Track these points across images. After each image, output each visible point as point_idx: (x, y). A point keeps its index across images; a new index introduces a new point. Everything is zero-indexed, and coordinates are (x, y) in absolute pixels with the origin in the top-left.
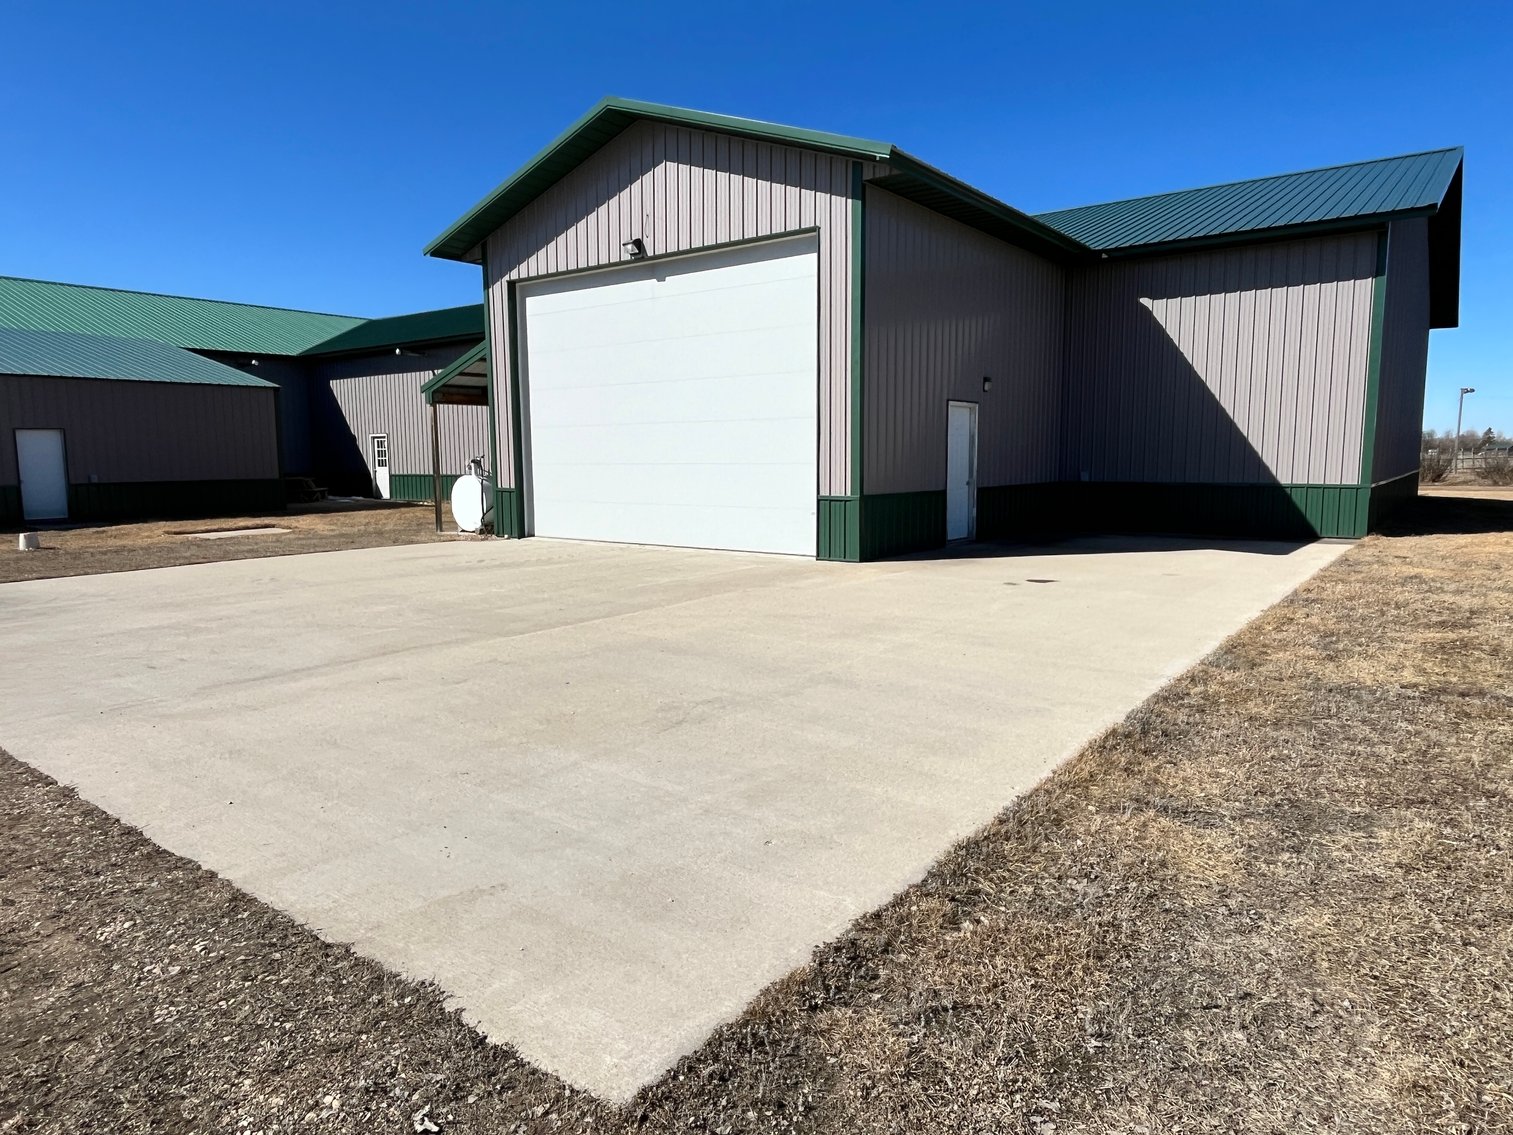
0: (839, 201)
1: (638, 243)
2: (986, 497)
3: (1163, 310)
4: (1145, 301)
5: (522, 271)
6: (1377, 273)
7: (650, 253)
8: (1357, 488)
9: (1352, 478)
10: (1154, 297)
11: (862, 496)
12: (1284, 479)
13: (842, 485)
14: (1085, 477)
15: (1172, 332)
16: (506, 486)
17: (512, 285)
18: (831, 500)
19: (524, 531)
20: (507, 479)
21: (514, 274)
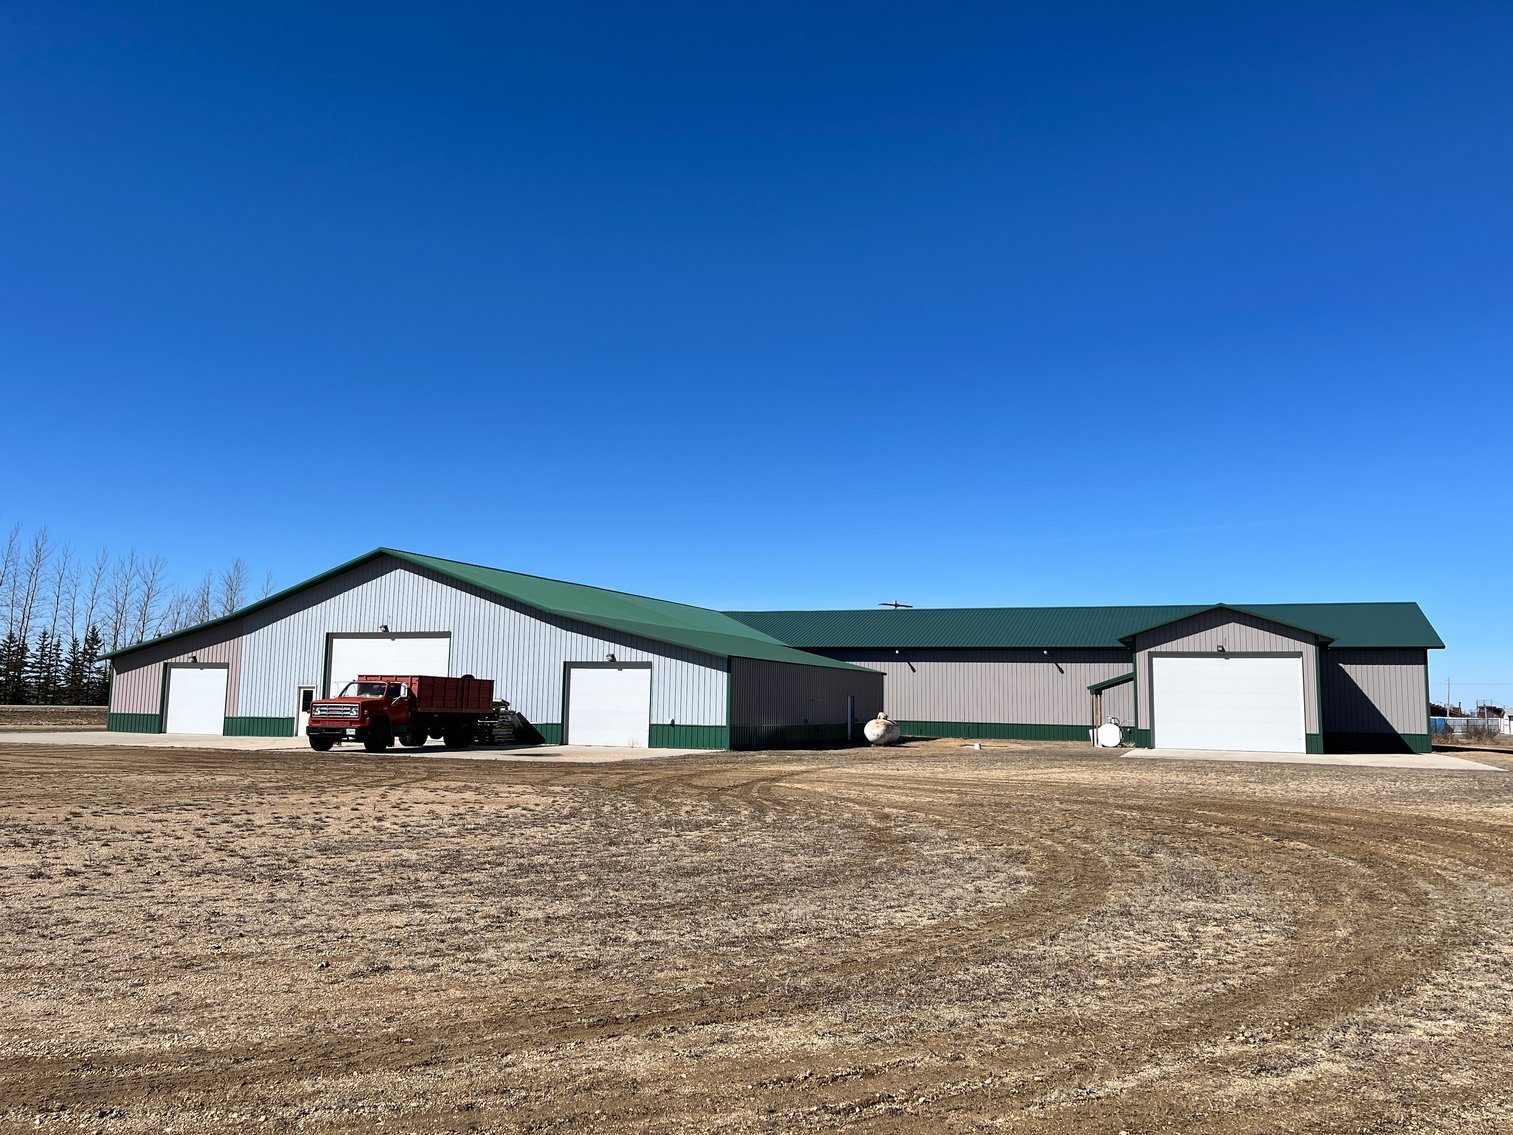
0: (1308, 645)
1: (1222, 647)
3: (1349, 669)
4: (1341, 665)
5: (1158, 649)
6: (1425, 663)
7: (1226, 650)
8: (1427, 735)
10: (1345, 664)
11: (1323, 733)
12: (1399, 732)
13: (1315, 730)
15: (1353, 677)
16: (1143, 728)
17: (1149, 653)
18: (1311, 735)
19: (1151, 746)
20: (1143, 725)
21: (1152, 649)
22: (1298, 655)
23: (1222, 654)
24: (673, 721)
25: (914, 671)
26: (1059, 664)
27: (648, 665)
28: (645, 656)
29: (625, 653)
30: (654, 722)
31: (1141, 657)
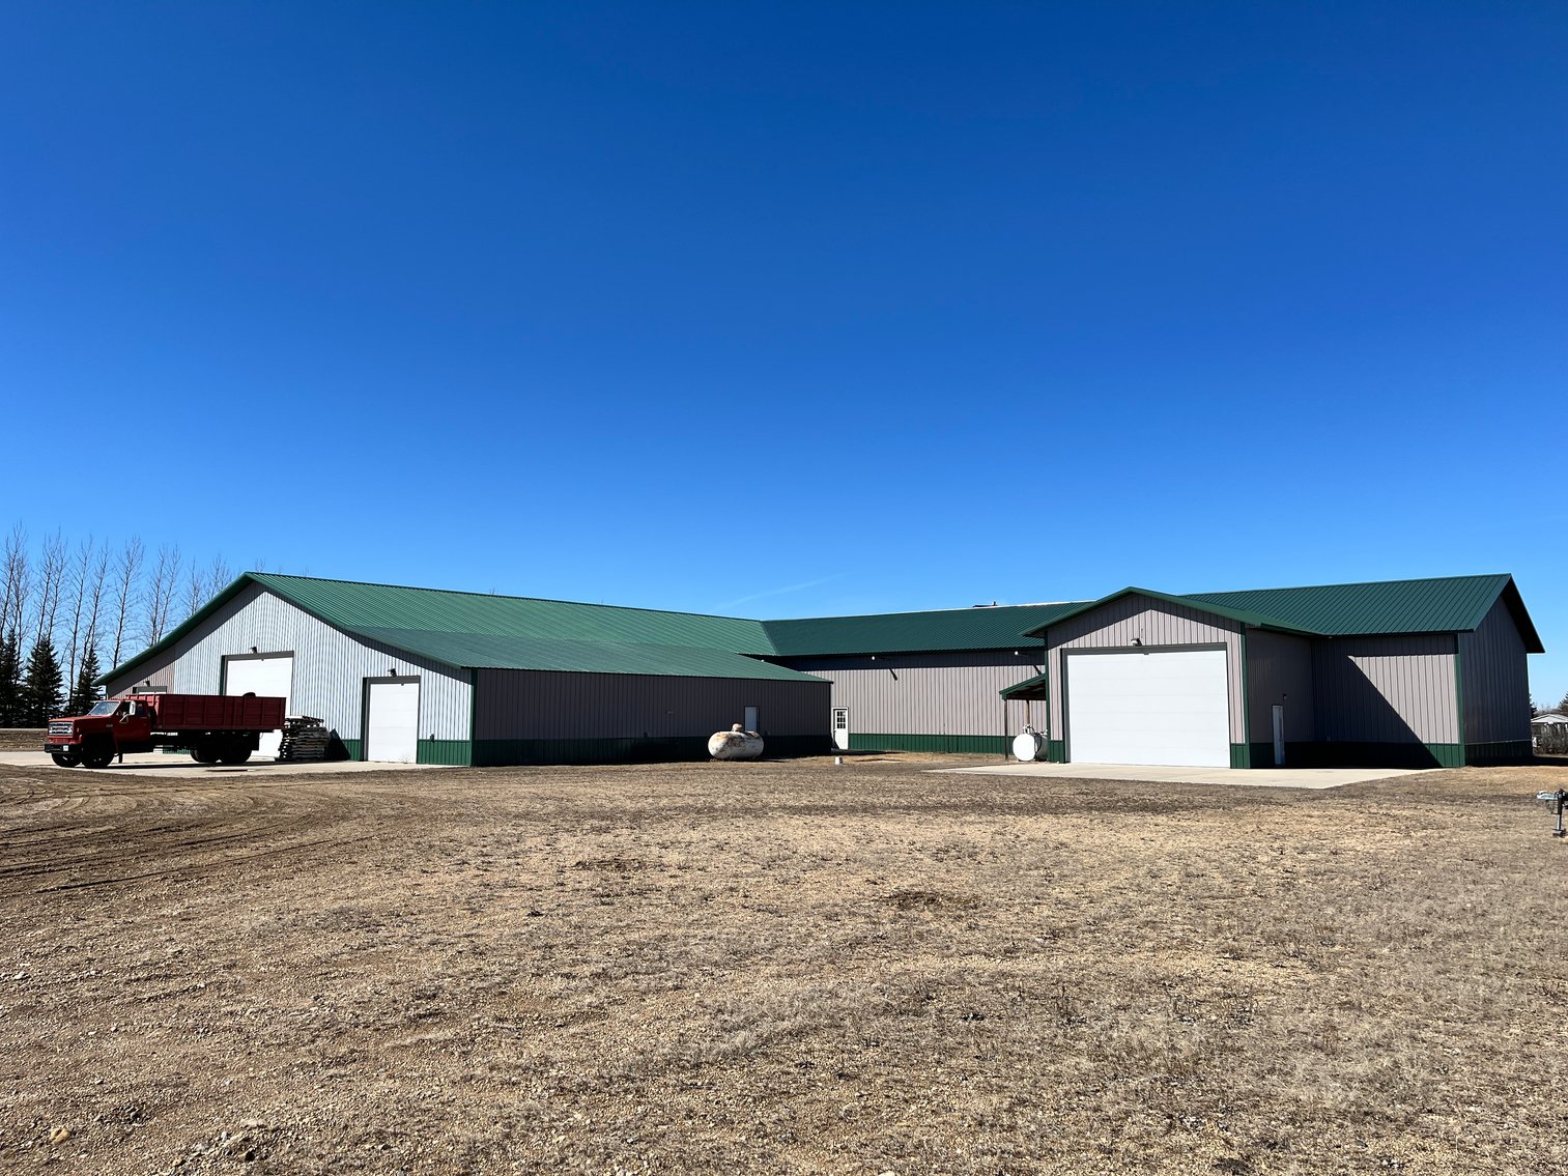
0: (1235, 635)
1: (1138, 640)
2: (1288, 746)
3: (1361, 662)
4: (1351, 657)
5: (1070, 645)
6: (1456, 652)
7: (1143, 644)
8: (1459, 745)
9: (1456, 741)
10: (1355, 656)
11: (1250, 744)
12: (1424, 742)
13: (1240, 739)
14: (1329, 739)
15: (1366, 673)
16: (1056, 739)
17: (1061, 649)
18: (1236, 745)
19: (1065, 760)
20: (1057, 736)
21: (1064, 646)
22: (1222, 646)
23: (1139, 648)
24: (433, 736)
25: (896, 679)
26: (1038, 667)
27: (416, 679)
28: (416, 670)
29: (404, 668)
30: (420, 738)
31: (1053, 655)
